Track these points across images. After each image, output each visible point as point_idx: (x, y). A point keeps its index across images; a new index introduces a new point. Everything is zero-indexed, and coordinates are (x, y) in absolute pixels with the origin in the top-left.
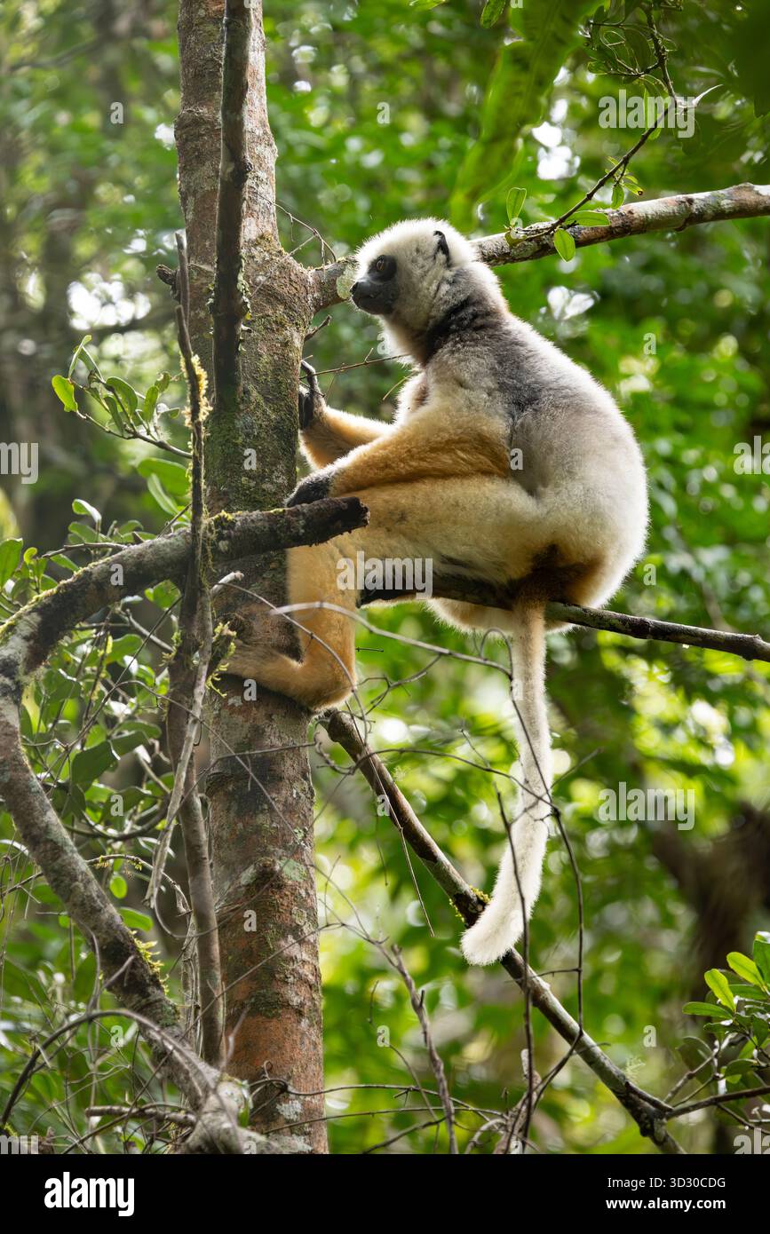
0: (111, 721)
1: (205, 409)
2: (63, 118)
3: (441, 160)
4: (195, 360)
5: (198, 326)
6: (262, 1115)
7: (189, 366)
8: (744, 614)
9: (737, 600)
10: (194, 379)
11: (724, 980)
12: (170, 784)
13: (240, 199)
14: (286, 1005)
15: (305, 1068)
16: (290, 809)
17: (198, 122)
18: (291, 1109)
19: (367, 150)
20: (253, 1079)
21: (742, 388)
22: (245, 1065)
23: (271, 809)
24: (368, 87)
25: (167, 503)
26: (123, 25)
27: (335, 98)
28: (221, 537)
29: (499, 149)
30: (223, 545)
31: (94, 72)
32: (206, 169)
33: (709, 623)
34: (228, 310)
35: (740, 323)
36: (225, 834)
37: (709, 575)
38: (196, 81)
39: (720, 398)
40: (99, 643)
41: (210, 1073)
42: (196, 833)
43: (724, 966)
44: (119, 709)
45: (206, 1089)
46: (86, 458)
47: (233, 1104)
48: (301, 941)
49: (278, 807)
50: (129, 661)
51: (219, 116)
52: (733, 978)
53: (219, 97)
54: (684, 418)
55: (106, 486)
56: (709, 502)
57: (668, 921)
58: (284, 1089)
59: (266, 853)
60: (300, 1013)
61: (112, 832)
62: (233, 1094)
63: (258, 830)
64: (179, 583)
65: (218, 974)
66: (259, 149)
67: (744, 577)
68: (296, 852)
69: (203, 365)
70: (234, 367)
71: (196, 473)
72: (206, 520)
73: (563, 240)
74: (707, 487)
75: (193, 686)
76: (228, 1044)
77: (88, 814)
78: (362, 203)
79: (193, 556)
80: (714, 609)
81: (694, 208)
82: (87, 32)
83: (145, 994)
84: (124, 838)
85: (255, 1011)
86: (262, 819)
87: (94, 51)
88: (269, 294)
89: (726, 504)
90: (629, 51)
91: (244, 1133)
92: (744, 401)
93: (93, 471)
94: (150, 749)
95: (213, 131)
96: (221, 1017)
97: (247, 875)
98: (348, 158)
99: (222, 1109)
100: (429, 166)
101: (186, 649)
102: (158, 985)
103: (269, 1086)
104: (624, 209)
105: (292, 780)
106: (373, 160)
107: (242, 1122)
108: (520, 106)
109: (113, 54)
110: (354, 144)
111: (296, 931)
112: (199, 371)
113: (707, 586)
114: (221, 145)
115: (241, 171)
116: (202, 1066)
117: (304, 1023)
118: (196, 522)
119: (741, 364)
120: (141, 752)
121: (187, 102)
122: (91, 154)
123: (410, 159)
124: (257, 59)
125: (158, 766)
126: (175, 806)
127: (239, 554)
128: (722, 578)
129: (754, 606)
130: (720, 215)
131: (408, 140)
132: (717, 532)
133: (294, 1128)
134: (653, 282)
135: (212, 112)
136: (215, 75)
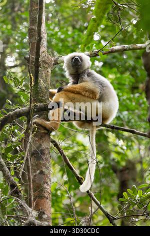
0: (12, 142)
1: (33, 84)
2: (5, 26)
3: (76, 37)
4: (31, 74)
5: (32, 68)
6: (40, 217)
7: (30, 75)
8: (130, 124)
9: (129, 121)
10: (31, 78)
11: (126, 194)
12: (24, 155)
13: (40, 44)
14: (45, 197)
15: (48, 209)
16: (46, 160)
17: (32, 29)
18: (45, 216)
19: (62, 35)
20: (38, 210)
21: (130, 81)
22: (37, 208)
23: (43, 160)
24: (62, 22)
25: (24, 101)
26: (16, 9)
27: (56, 24)
28: (35, 108)
29: (90, 37)
30: (35, 110)
31: (10, 18)
32: (34, 38)
33: (124, 126)
34: (37, 65)
35: (130, 69)
36: (34, 164)
37: (124, 117)
38: (32, 22)
39: (127, 83)
40: (10, 127)
41: (30, 209)
42: (29, 164)
43: (126, 191)
44: (14, 140)
45: (29, 212)
46: (7, 91)
47: (35, 215)
48: (48, 185)
49: (44, 159)
50: (16, 131)
51: (37, 28)
52: (128, 194)
53: (37, 24)
54: (120, 87)
55: (11, 96)
56: (124, 103)
57: (114, 182)
58: (44, 213)
59: (41, 168)
60: (47, 198)
61: (12, 163)
62: (35, 213)
63: (40, 163)
64: (27, 116)
65: (32, 191)
66: (44, 35)
67: (130, 117)
68: (47, 168)
69: (33, 75)
70: (38, 76)
71: (31, 96)
72: (32, 105)
73: (100, 53)
74: (124, 100)
75: (29, 136)
76: (34, 204)
77: (7, 159)
78: (60, 45)
79: (30, 111)
80: (125, 123)
81: (125, 48)
82: (9, 10)
83: (18, 194)
84: (14, 164)
85: (39, 198)
86: (41, 162)
87: (10, 14)
88: (45, 62)
89: (127, 103)
90: (114, 18)
91: (37, 221)
92: (131, 84)
93: (8, 94)
94: (19, 147)
95: (35, 31)
96: (32, 199)
97: (38, 172)
98: (58, 36)
99: (32, 216)
100: (73, 38)
101: (28, 129)
102: (21, 192)
103: (41, 212)
104: (112, 48)
105: (47, 154)
106: (62, 37)
107: (36, 219)
108: (94, 29)
109: (14, 14)
110: (59, 33)
111: (47, 183)
112: (32, 77)
113: (123, 119)
114: (37, 34)
115: (40, 39)
116: (29, 208)
117: (48, 200)
118: (30, 105)
119: (131, 77)
120: (18, 148)
121: (30, 25)
122: (9, 34)
123: (70, 36)
124: (44, 18)
125: (21, 151)
126: (25, 159)
127: (38, 111)
128: (126, 117)
129: (132, 123)
130: (130, 49)
131: (69, 33)
132: (126, 108)
133: (46, 220)
134: (115, 60)
135: (35, 27)
136: (36, 20)
